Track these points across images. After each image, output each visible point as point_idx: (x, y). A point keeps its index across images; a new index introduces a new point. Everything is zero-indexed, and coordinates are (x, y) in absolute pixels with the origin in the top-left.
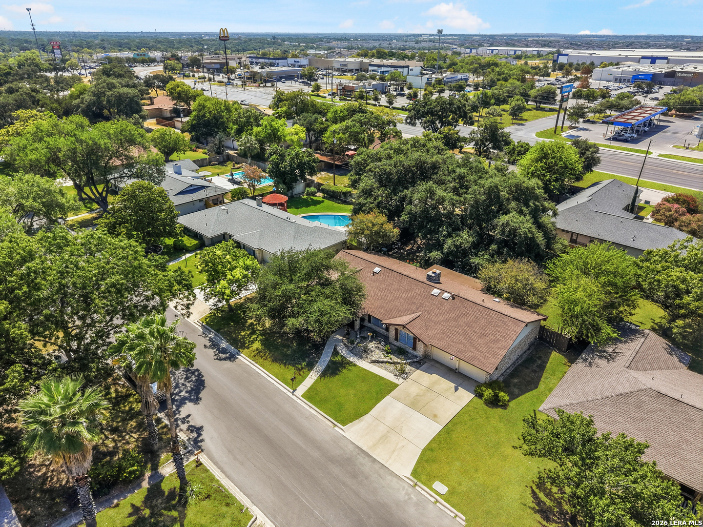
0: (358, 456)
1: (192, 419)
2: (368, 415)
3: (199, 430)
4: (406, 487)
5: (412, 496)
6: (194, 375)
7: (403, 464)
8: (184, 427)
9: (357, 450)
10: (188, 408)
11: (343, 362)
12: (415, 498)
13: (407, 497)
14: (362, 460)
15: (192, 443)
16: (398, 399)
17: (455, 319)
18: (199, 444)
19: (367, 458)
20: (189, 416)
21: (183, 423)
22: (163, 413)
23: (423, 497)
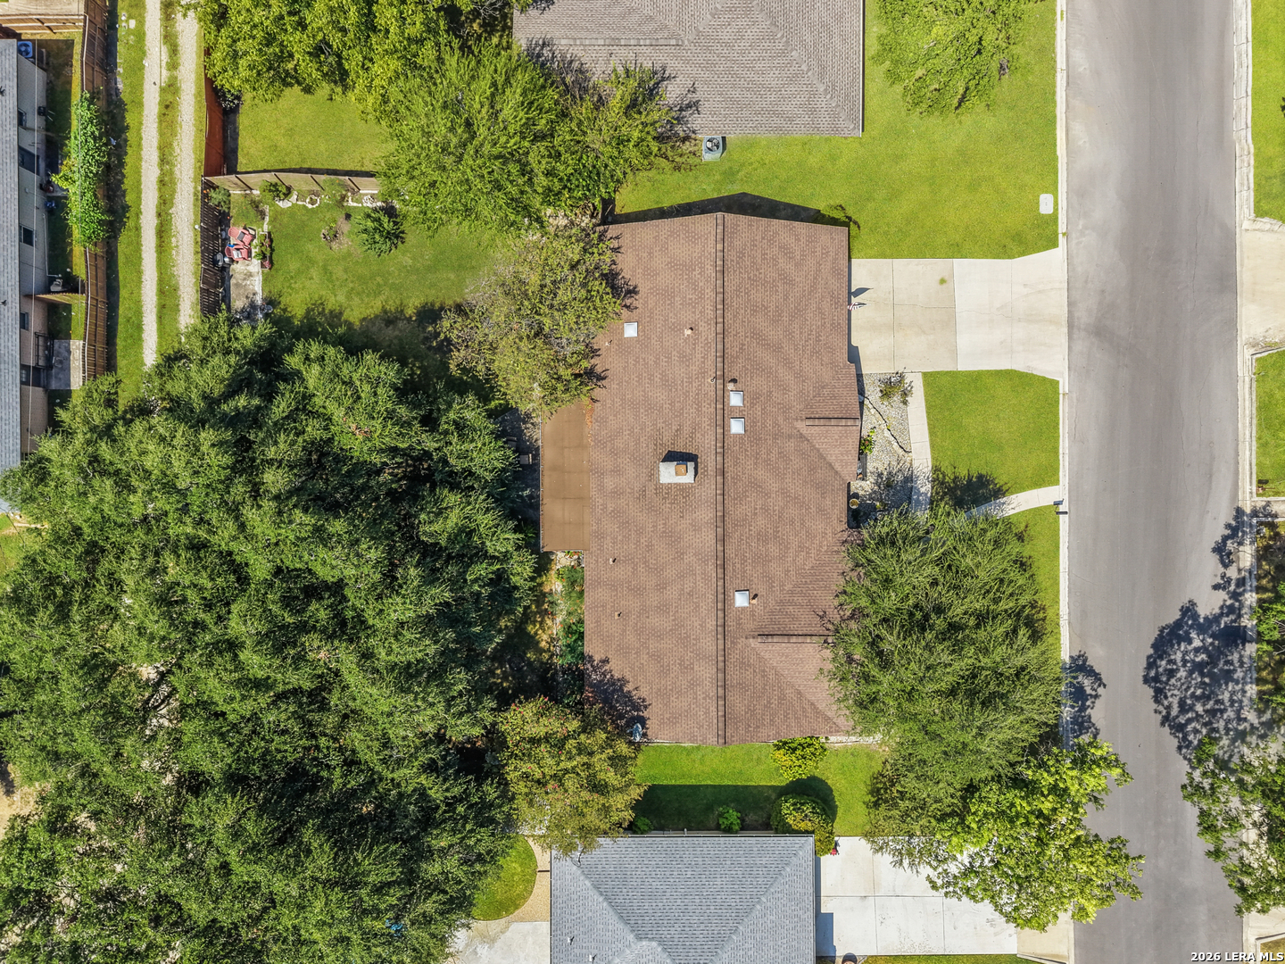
0: (1082, 326)
1: (1216, 576)
2: (1015, 367)
3: (1220, 549)
4: (1074, 242)
5: (1080, 227)
6: (1157, 672)
7: (1048, 267)
8: (1232, 573)
9: (1075, 336)
10: (1209, 603)
11: (945, 494)
12: (1081, 223)
13: (1087, 232)
14: (1083, 317)
15: (1240, 534)
16: (954, 352)
17: (777, 349)
18: (1234, 523)
19: (1076, 314)
20: (1216, 587)
21: (1229, 581)
22: (1243, 624)
23: (1071, 215)
